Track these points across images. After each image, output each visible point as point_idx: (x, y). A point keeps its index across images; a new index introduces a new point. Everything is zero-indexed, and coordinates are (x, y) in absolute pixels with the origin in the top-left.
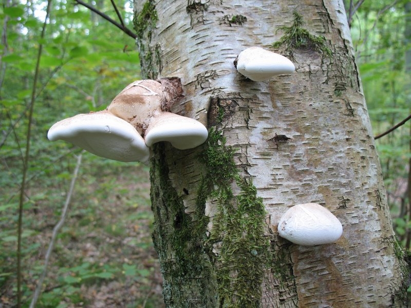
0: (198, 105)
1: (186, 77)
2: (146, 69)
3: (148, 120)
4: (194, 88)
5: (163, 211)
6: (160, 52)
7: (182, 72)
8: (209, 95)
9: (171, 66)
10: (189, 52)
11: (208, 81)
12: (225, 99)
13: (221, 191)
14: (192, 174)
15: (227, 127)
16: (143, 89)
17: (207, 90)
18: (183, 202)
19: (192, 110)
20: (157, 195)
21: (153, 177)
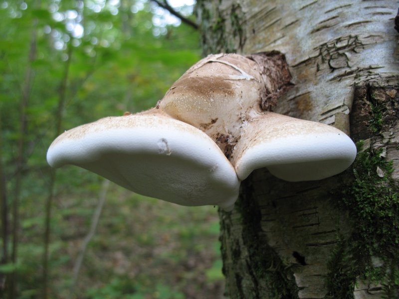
0: (325, 99)
1: (296, 50)
2: (214, 47)
3: (238, 128)
4: (314, 69)
5: (248, 282)
6: (240, 16)
7: (287, 44)
8: (349, 81)
9: (262, 35)
10: (298, 7)
11: (344, 55)
12: (383, 88)
13: (388, 271)
14: (314, 229)
15: (393, 141)
16: (227, 68)
17: (343, 71)
18: (293, 278)
19: (310, 110)
20: (237, 254)
21: (227, 221)
